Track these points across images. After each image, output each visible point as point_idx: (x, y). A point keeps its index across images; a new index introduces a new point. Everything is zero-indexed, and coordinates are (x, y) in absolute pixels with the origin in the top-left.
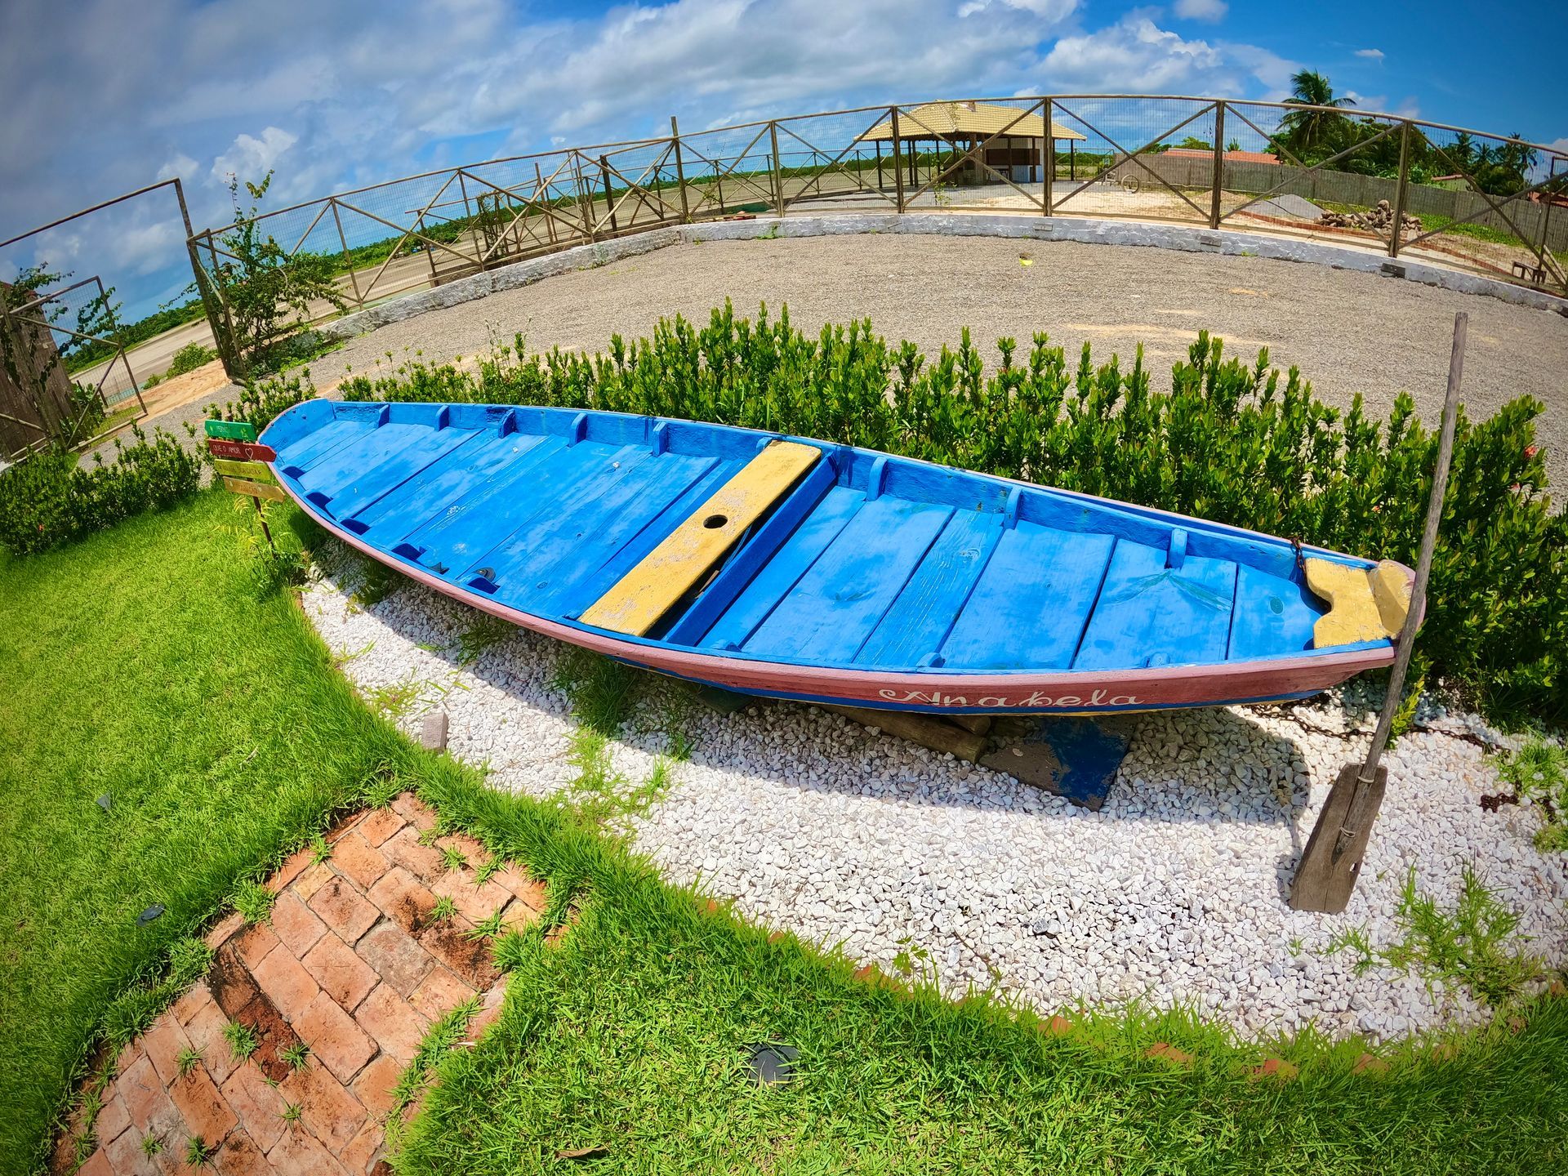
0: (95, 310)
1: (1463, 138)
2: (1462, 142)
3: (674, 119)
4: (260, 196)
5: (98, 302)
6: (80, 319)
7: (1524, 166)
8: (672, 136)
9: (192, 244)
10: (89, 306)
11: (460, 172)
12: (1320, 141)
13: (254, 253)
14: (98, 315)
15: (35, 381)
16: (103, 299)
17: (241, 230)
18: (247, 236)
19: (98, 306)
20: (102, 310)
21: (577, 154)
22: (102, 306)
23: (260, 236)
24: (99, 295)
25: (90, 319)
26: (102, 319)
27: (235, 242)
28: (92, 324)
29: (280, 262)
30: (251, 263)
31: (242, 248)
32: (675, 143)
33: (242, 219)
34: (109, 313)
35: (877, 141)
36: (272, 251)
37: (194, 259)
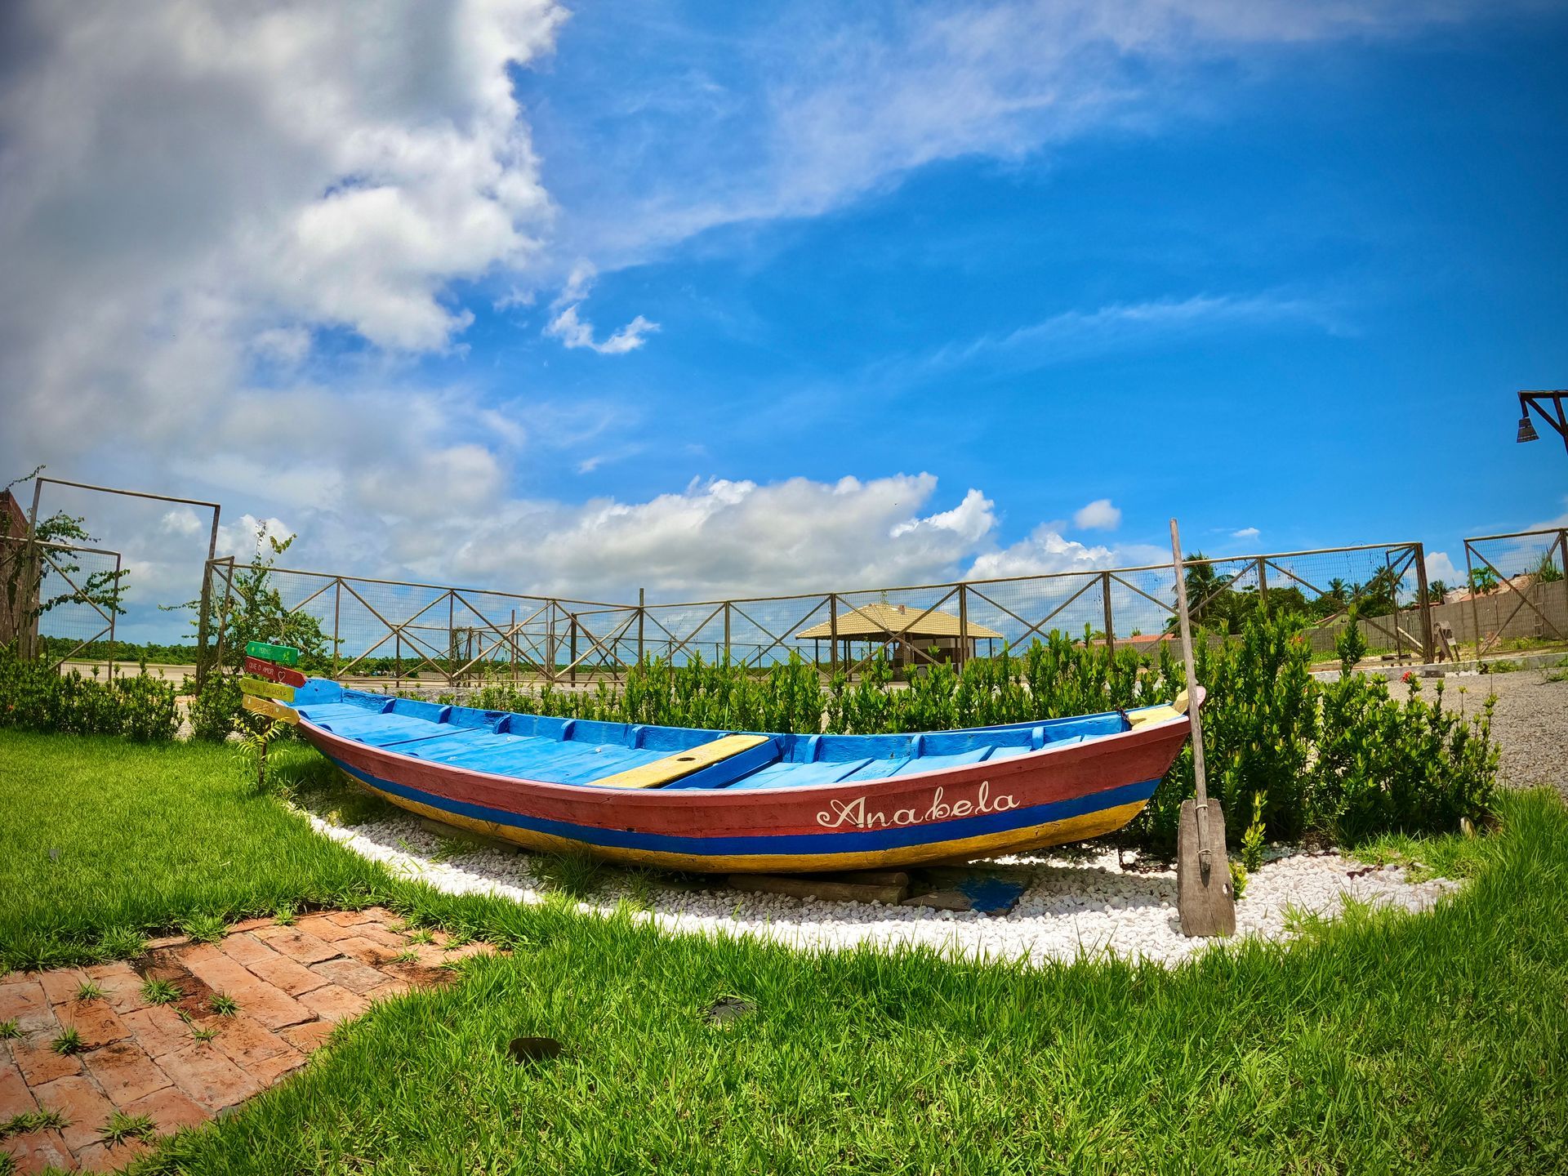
0: (105, 581)
1: (1336, 584)
2: (1335, 588)
3: (642, 590)
4: (279, 552)
5: (111, 576)
6: (89, 582)
7: (1394, 591)
8: (638, 606)
9: (211, 565)
10: (101, 575)
11: (452, 592)
12: (1210, 614)
13: (258, 597)
14: (105, 587)
15: (27, 612)
16: (116, 575)
17: (255, 573)
18: (259, 580)
19: (108, 580)
20: (111, 584)
21: (554, 603)
22: (113, 581)
23: (269, 585)
24: (114, 570)
25: (97, 586)
26: (107, 592)
27: (246, 582)
28: (96, 593)
29: (279, 615)
30: (253, 607)
31: (250, 589)
32: (640, 612)
33: (259, 564)
34: (116, 590)
35: (817, 638)
36: (274, 601)
37: (207, 581)
